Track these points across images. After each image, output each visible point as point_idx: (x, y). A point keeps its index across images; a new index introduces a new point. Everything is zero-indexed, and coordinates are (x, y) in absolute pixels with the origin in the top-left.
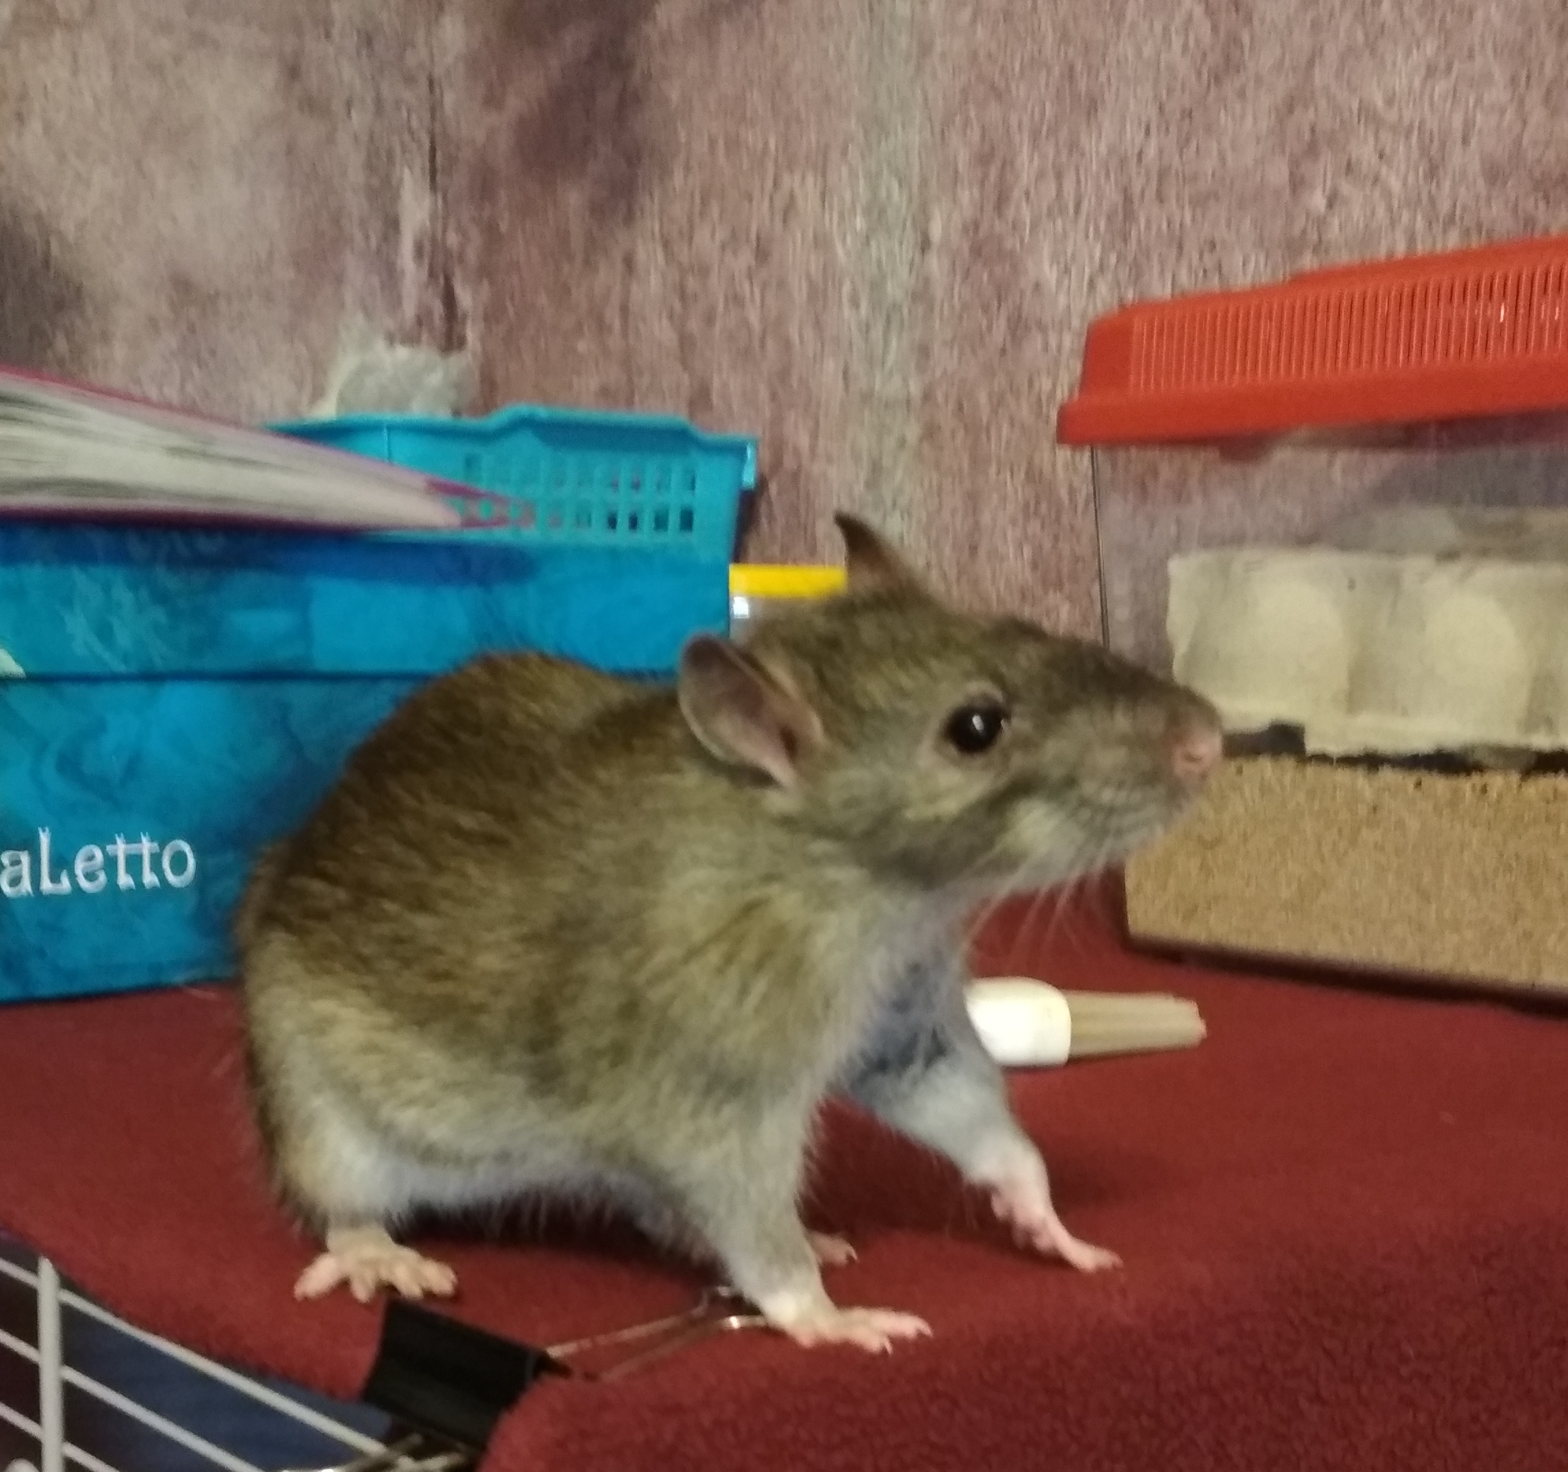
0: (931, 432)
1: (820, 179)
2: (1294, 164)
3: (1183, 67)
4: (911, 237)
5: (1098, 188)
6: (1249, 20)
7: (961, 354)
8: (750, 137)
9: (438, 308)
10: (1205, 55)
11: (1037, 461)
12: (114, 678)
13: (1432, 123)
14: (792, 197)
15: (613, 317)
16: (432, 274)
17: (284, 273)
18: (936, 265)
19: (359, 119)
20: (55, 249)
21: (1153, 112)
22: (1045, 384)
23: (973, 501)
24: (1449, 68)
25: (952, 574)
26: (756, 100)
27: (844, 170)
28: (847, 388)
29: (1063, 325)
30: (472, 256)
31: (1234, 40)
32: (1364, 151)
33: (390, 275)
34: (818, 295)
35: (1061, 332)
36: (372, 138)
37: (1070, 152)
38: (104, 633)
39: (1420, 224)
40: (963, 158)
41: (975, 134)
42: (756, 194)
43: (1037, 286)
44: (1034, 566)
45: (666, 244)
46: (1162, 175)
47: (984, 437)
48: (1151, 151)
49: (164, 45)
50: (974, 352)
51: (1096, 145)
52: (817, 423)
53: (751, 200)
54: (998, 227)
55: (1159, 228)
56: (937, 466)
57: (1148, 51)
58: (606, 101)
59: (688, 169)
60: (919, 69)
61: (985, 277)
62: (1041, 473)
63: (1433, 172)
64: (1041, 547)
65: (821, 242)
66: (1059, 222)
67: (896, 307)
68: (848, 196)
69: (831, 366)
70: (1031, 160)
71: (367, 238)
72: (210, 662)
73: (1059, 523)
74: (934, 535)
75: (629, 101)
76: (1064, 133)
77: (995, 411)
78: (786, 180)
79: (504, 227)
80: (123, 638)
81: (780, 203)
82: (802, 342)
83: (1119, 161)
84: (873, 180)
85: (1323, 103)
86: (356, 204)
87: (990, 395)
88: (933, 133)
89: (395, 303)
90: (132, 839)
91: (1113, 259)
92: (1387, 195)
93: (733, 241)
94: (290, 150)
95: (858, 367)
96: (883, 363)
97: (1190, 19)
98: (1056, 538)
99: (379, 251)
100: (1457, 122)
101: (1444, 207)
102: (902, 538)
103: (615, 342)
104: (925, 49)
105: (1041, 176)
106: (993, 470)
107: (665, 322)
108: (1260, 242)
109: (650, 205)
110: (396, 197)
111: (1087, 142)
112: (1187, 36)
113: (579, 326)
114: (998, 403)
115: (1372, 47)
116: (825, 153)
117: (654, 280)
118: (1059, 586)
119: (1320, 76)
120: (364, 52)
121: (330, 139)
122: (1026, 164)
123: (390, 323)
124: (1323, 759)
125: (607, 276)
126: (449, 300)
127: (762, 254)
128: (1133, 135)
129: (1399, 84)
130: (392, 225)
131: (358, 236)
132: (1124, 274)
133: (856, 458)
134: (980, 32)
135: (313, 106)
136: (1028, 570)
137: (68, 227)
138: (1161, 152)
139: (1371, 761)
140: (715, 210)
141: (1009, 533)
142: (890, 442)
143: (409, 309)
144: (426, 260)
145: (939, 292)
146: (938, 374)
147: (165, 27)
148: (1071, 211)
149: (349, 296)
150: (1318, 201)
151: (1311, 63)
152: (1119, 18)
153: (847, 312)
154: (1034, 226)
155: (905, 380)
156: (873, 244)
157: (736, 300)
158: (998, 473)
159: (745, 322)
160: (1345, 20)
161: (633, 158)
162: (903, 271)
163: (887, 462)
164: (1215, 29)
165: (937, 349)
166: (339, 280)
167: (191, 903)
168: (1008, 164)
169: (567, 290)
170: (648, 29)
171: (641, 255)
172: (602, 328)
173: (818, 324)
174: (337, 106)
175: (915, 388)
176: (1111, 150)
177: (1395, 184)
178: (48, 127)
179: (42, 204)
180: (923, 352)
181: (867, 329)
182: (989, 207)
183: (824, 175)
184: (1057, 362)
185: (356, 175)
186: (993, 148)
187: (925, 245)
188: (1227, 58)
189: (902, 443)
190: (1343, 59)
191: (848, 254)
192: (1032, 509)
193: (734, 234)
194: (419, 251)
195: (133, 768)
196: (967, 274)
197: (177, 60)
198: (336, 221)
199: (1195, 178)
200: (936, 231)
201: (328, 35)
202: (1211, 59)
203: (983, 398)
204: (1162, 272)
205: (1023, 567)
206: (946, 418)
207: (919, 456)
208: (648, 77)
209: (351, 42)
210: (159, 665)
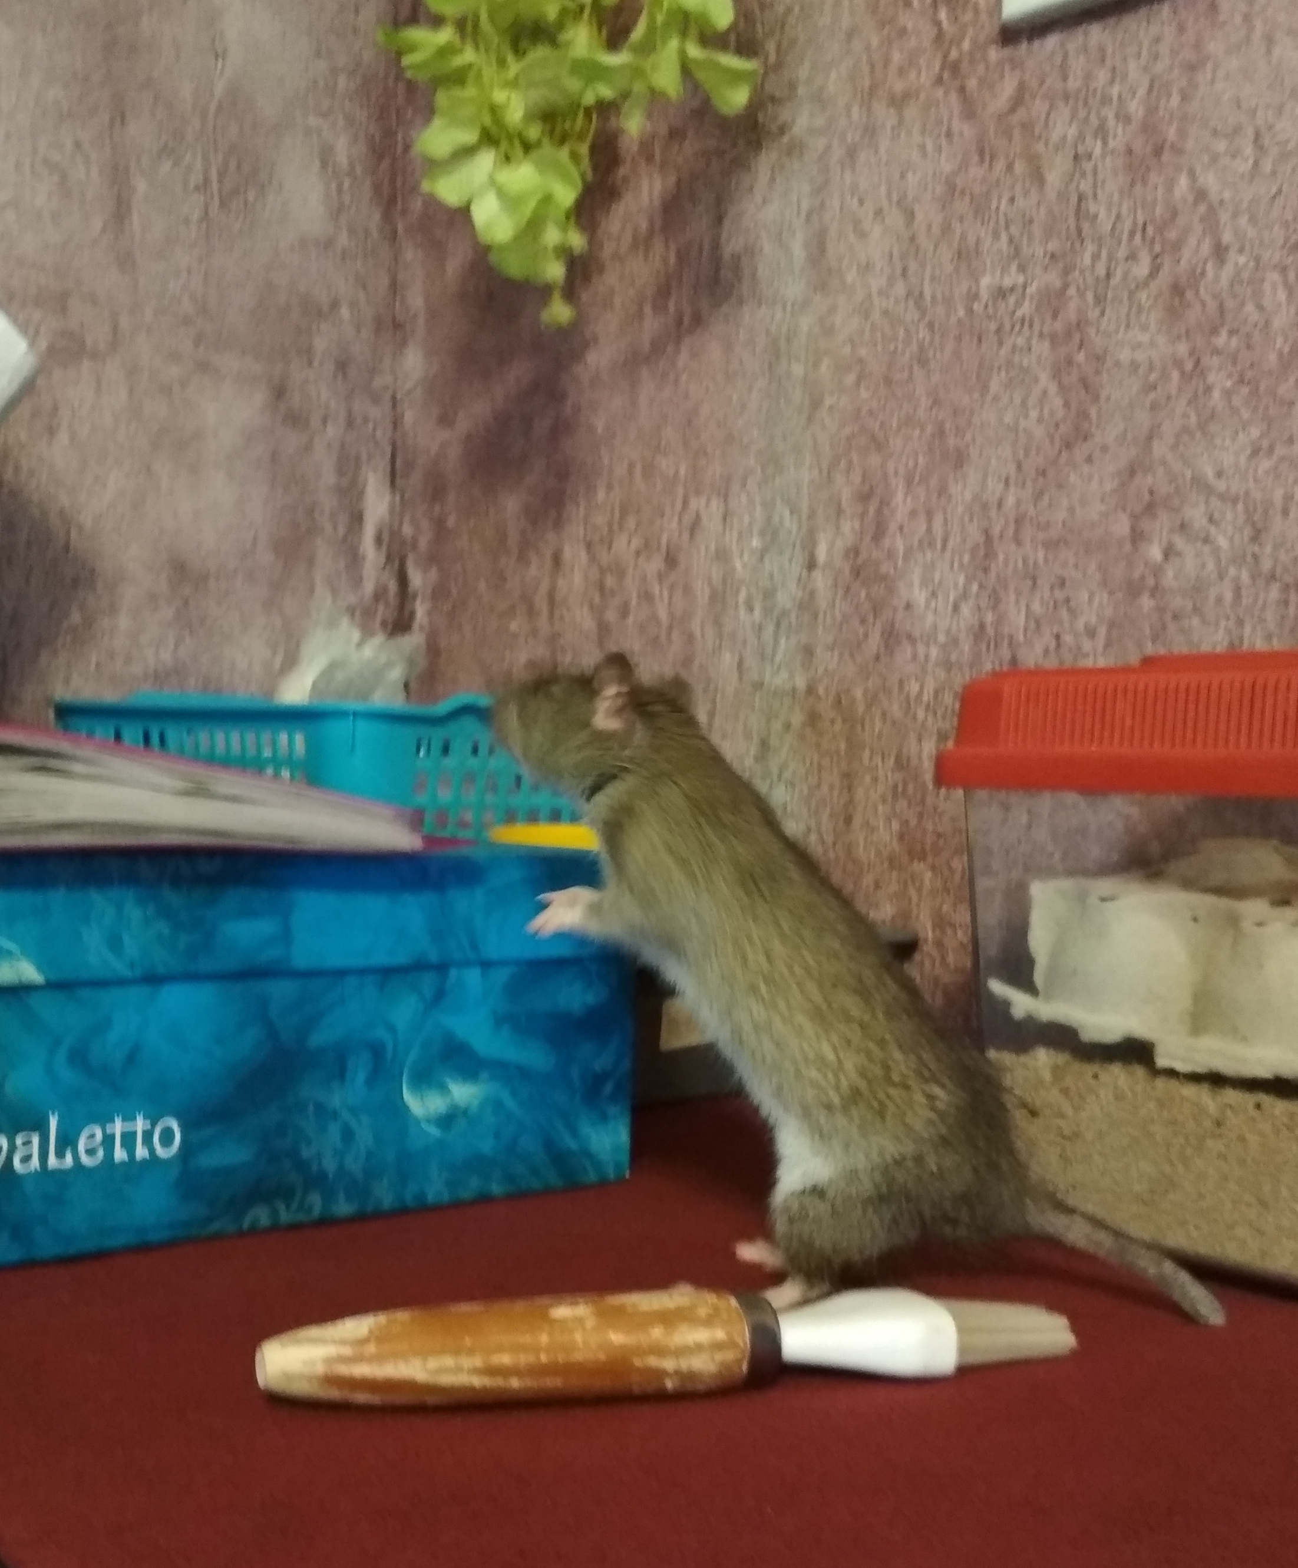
0: (813, 718)
1: (722, 505)
2: (1135, 518)
3: (1039, 432)
4: (800, 558)
5: (963, 527)
6: (1096, 398)
7: (841, 655)
8: (665, 464)
9: (393, 586)
10: (1057, 425)
11: (905, 750)
12: (122, 982)
13: (1257, 495)
14: (698, 517)
15: (541, 602)
16: (389, 558)
17: (265, 557)
18: (821, 581)
19: (332, 431)
20: (74, 534)
21: (1012, 469)
22: (914, 687)
23: (849, 779)
24: (1271, 449)
25: (829, 839)
26: (669, 433)
27: (744, 499)
28: (740, 678)
29: (930, 638)
30: (423, 543)
31: (1083, 415)
32: (1196, 514)
33: (354, 559)
34: (719, 599)
35: (928, 645)
36: (343, 446)
37: (940, 495)
38: (115, 943)
39: (1245, 577)
40: (846, 495)
41: (856, 477)
42: (668, 510)
43: (908, 606)
44: (901, 837)
45: (589, 546)
46: (1019, 521)
47: (859, 728)
48: (1010, 500)
49: (174, 371)
50: (852, 655)
51: (962, 492)
52: (714, 703)
53: (662, 515)
54: (876, 554)
55: (1016, 566)
56: (818, 746)
57: (1008, 418)
58: (542, 426)
59: (609, 487)
60: (810, 419)
61: (863, 594)
62: (908, 759)
63: (1256, 537)
64: (907, 822)
65: (722, 556)
66: (929, 555)
67: (785, 613)
68: (746, 519)
69: (728, 659)
70: (905, 501)
71: (335, 528)
72: (205, 965)
73: (924, 805)
74: (813, 805)
75: (561, 429)
76: (934, 481)
77: (869, 707)
78: (694, 504)
79: (451, 522)
80: (131, 947)
81: (687, 520)
82: (703, 635)
83: (982, 506)
84: (769, 506)
85: (1160, 471)
86: (327, 501)
87: (865, 693)
88: (820, 472)
89: (357, 582)
90: (129, 1118)
91: (975, 587)
92: (1216, 551)
93: (647, 548)
94: (274, 457)
95: (750, 662)
96: (773, 660)
97: (1045, 392)
98: (921, 816)
99: (345, 539)
100: (1278, 494)
101: (1266, 565)
102: (785, 805)
103: (543, 621)
104: (816, 404)
105: (913, 514)
106: (866, 754)
107: (586, 610)
108: (1104, 583)
109: (576, 512)
110: (361, 494)
111: (954, 489)
112: (1042, 410)
113: (513, 607)
114: (872, 700)
115: (1202, 427)
116: (728, 480)
117: (578, 579)
118: (923, 857)
119: (1159, 449)
120: (340, 377)
121: (308, 448)
122: (901, 503)
123: (352, 599)
124: (1171, 1073)
125: (536, 570)
126: (403, 580)
127: (671, 561)
128: (994, 487)
129: (1227, 460)
130: (357, 519)
131: (328, 528)
132: (984, 602)
133: (748, 736)
134: (864, 394)
135: (296, 420)
136: (895, 842)
137: (86, 519)
138: (1018, 503)
139: (1216, 1080)
140: (631, 522)
141: (880, 808)
142: (777, 725)
143: (369, 587)
144: (384, 548)
145: (822, 603)
146: (820, 671)
147: (175, 357)
148: (939, 546)
149: (319, 577)
150: (1155, 553)
151: (1150, 438)
152: (985, 389)
153: (742, 612)
154: (906, 557)
155: (792, 676)
156: (766, 560)
157: (647, 597)
158: (871, 759)
159: (654, 618)
160: (1181, 405)
161: (562, 475)
162: (792, 586)
163: (774, 742)
164: (1066, 405)
165: (819, 651)
166: (311, 561)
167: (174, 1173)
168: (884, 503)
169: (503, 579)
170: (579, 369)
171: (567, 553)
172: (532, 612)
173: (717, 622)
174: (315, 422)
175: (801, 683)
176: (976, 498)
177: (1223, 542)
178: (73, 437)
179: (65, 501)
180: (808, 652)
181: (760, 629)
182: (868, 539)
183: (726, 500)
184: (924, 670)
185: (328, 477)
186: (871, 487)
187: (811, 565)
188: (1077, 429)
189: (787, 726)
190: (1178, 436)
191: (744, 566)
192: (900, 789)
193: (647, 545)
194: (378, 540)
195: (132, 1059)
196: (847, 590)
197: (184, 384)
198: (310, 511)
199: (1048, 525)
200: (822, 554)
201: (310, 363)
202: (1063, 429)
203: (858, 693)
204: (1017, 601)
205: (891, 838)
206: (826, 708)
207: (802, 737)
208: (577, 409)
209: (330, 367)
210: (161, 970)
